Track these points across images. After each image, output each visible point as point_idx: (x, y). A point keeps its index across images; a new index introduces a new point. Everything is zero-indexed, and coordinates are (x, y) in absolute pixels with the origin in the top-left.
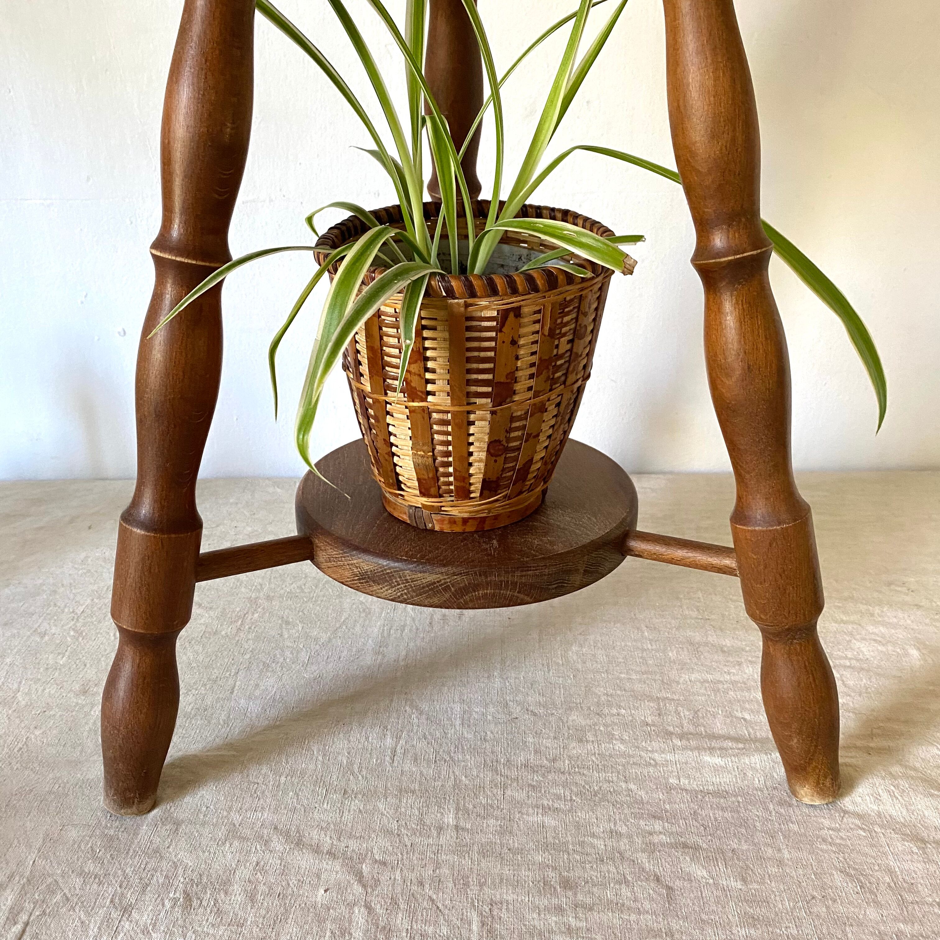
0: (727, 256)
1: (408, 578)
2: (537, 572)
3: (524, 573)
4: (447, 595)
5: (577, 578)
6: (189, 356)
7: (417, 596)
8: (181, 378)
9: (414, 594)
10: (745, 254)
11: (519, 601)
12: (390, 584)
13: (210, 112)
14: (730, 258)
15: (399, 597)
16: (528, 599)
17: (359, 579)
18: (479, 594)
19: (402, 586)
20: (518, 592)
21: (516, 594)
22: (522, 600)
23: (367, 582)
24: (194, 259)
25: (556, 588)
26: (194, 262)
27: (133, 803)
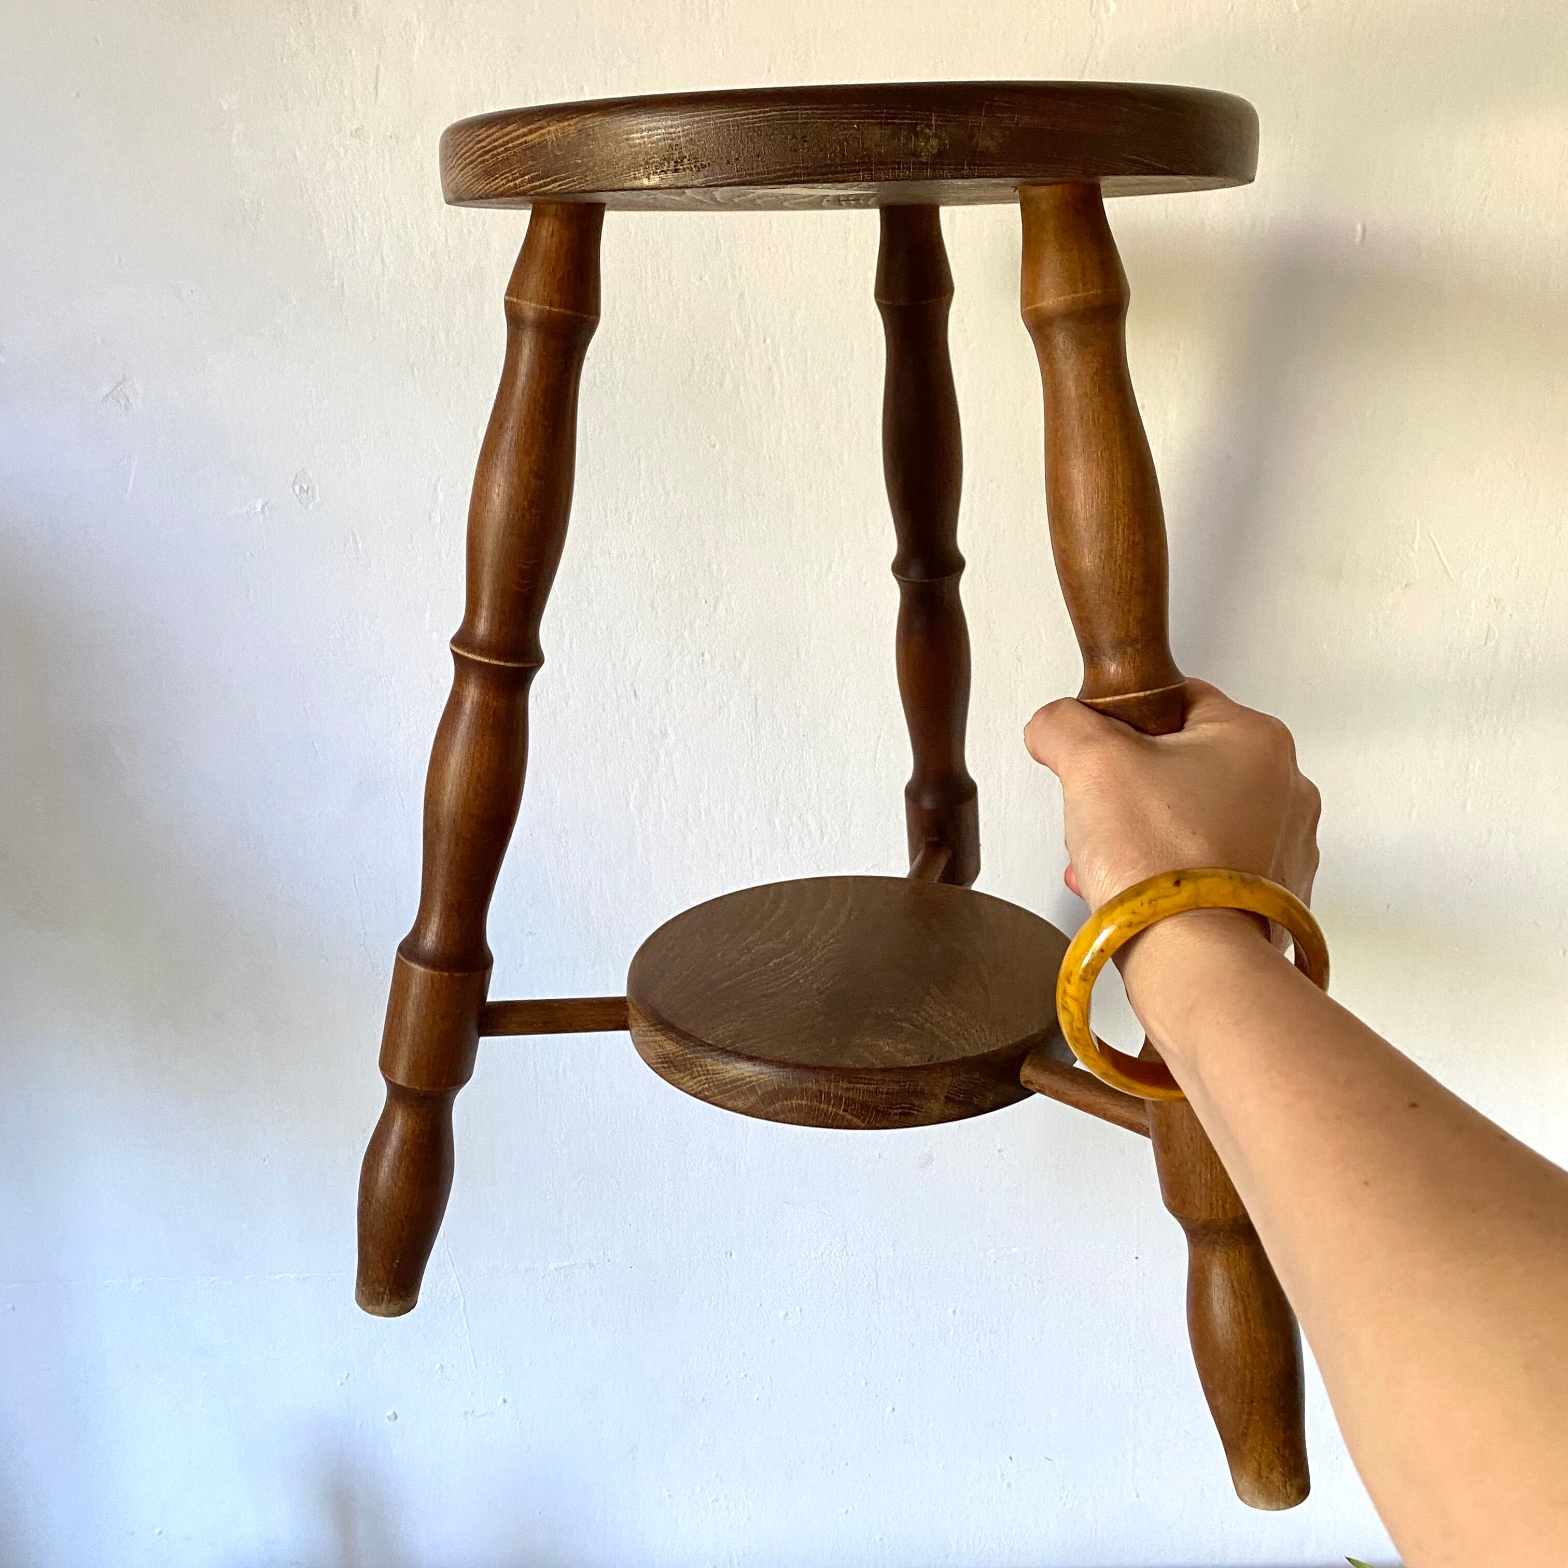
0: (1106, 696)
1: (709, 1068)
2: (871, 1088)
3: (851, 1086)
4: (752, 1099)
5: (935, 1107)
6: (476, 765)
7: (720, 1093)
8: (466, 789)
9: (716, 1091)
10: (1128, 696)
11: (846, 1123)
12: (691, 1074)
13: (512, 497)
14: (1108, 699)
15: (700, 1092)
16: (859, 1122)
17: (662, 1063)
18: (792, 1104)
19: (703, 1078)
20: (843, 1111)
21: (841, 1112)
22: (850, 1121)
23: (669, 1067)
24: (486, 657)
25: (900, 1114)
26: (487, 661)
27: (383, 1299)
